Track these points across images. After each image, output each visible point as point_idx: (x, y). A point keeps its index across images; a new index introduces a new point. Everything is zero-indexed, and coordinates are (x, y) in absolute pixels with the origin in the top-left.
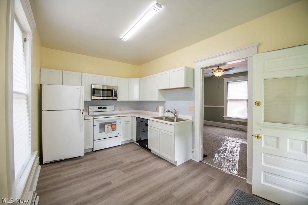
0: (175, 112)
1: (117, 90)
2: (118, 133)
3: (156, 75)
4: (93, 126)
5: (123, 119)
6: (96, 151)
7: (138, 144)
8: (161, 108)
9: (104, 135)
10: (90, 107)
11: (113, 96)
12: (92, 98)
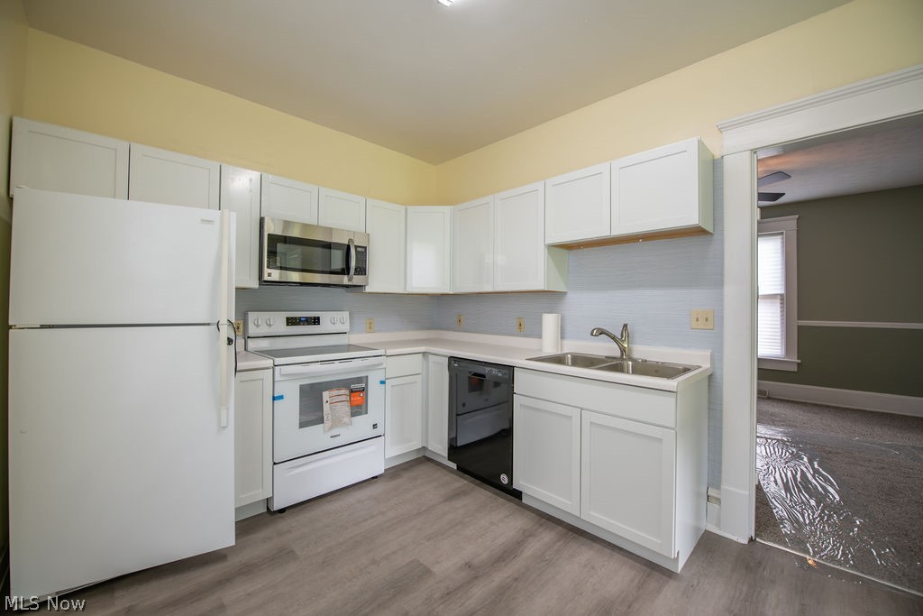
0: (623, 336)
1: (365, 248)
2: (375, 426)
3: (539, 185)
4: (274, 398)
5: (393, 367)
6: (282, 511)
7: (454, 466)
8: (550, 322)
9: (317, 436)
10: (252, 316)
11: (352, 271)
12: (266, 278)
